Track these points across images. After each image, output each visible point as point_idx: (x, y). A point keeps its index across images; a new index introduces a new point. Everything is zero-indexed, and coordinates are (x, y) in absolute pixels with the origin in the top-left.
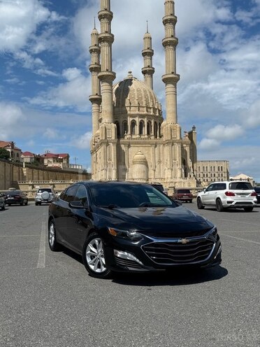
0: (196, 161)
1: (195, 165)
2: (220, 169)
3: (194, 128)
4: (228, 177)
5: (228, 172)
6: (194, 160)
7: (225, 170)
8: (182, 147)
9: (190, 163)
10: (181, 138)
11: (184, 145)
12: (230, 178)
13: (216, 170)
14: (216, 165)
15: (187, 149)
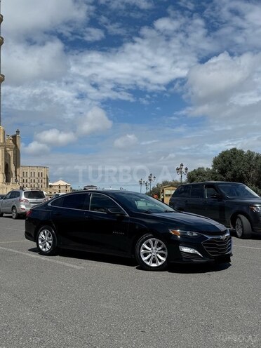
0: (19, 166)
1: (17, 170)
2: (40, 175)
3: (18, 132)
4: (47, 183)
5: (47, 178)
6: (17, 165)
7: (44, 176)
8: (6, 151)
9: (13, 168)
10: (4, 142)
11: (8, 149)
12: (50, 184)
13: (36, 175)
14: (36, 171)
15: (11, 153)
